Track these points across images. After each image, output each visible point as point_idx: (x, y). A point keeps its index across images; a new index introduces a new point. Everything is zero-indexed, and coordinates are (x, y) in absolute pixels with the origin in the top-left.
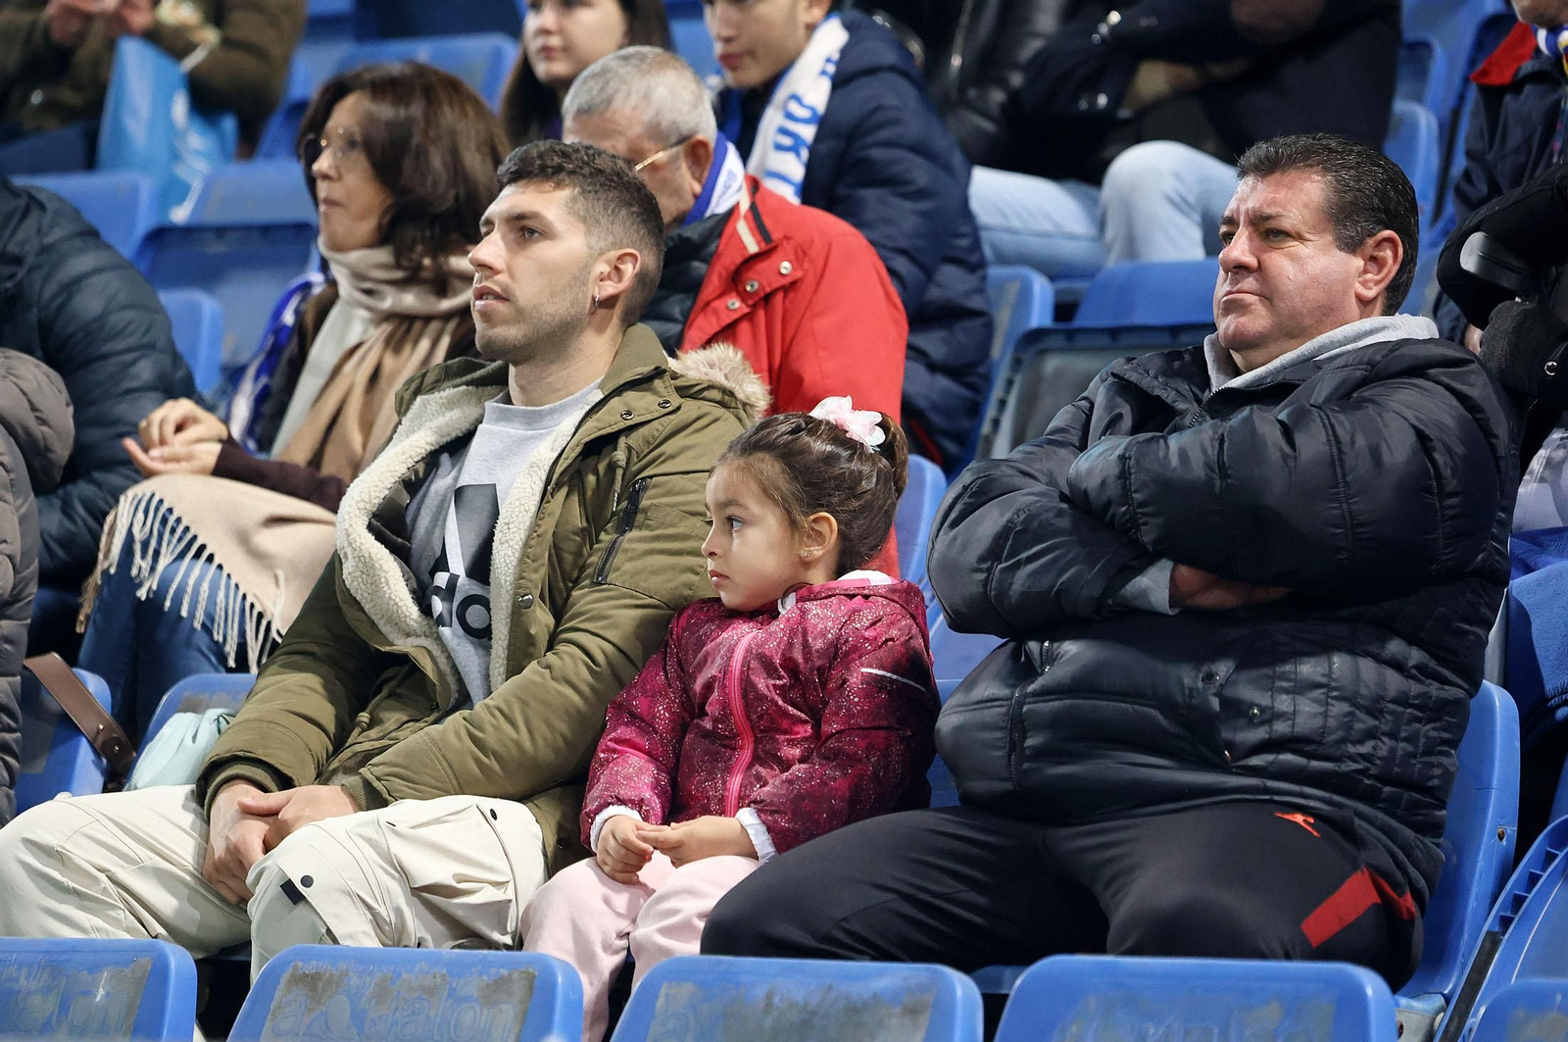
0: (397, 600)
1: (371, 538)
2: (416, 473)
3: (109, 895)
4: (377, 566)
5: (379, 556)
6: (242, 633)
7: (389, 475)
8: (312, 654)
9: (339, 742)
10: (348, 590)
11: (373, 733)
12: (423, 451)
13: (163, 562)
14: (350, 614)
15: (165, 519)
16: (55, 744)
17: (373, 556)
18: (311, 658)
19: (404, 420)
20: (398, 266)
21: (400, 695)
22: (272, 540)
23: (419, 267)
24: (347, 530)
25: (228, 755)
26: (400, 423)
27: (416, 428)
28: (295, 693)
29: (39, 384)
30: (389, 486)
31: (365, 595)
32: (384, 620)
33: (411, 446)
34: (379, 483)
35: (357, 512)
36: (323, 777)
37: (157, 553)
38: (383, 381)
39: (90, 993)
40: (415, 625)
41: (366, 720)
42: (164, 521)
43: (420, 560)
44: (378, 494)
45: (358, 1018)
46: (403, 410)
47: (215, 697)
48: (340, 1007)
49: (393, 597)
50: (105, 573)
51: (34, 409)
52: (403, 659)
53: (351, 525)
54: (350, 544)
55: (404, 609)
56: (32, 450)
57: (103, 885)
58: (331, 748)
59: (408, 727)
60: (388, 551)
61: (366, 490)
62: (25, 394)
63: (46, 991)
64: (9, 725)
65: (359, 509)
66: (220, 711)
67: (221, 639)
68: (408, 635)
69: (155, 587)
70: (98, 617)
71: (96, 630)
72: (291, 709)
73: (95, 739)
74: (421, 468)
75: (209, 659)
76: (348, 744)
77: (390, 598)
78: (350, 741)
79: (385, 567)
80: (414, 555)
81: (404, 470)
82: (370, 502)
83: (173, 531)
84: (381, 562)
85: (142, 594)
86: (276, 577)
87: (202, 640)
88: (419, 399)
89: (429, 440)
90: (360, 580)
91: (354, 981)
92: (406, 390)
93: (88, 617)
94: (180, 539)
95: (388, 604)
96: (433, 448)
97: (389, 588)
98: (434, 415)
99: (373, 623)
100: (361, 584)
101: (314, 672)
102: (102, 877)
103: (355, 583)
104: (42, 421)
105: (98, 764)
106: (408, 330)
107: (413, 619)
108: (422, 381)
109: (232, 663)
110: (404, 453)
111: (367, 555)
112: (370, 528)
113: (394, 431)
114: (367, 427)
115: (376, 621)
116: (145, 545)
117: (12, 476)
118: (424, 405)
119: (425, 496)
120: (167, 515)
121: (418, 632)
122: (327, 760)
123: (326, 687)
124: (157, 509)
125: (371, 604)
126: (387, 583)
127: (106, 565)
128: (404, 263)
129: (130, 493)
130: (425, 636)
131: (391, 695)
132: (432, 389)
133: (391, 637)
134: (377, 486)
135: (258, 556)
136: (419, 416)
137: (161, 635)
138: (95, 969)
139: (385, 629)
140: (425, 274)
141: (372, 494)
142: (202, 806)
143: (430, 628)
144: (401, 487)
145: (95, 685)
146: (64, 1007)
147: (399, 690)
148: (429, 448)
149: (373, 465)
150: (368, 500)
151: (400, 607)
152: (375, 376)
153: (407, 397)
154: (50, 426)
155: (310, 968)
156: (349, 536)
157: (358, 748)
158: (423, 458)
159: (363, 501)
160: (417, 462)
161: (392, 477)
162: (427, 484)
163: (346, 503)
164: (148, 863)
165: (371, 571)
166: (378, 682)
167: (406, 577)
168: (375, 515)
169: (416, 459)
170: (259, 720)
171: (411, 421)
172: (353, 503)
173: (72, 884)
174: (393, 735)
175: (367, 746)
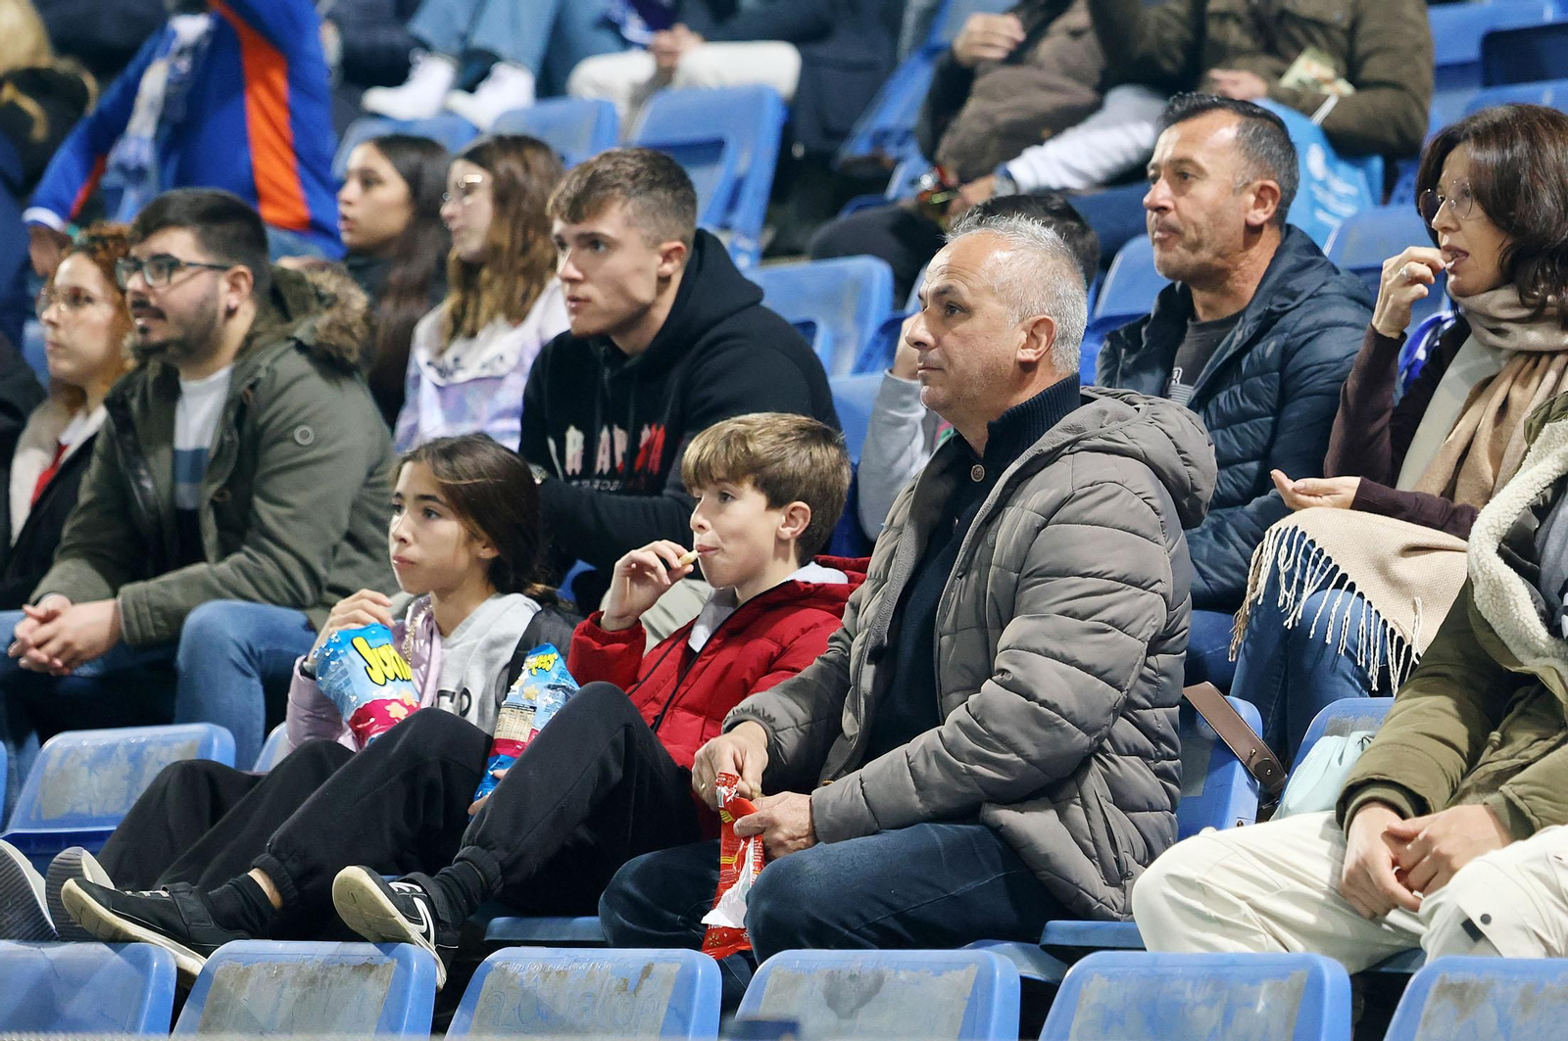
0: (1526, 621)
1: (1500, 562)
2: (1545, 498)
3: (1250, 922)
4: (1506, 588)
5: (1508, 580)
6: (1384, 658)
7: (1517, 501)
8: (1445, 675)
9: (1472, 760)
10: (1479, 612)
11: (1504, 752)
12: (1551, 477)
13: (1307, 592)
14: (1481, 635)
15: (1308, 552)
16: (1213, 767)
17: (1502, 579)
18: (1444, 679)
19: (1533, 447)
20: (1523, 305)
21: (1530, 715)
22: (1409, 569)
23: (1544, 303)
24: (1477, 555)
25: (1364, 778)
26: (1528, 450)
27: (1544, 455)
28: (1428, 715)
29: (1182, 427)
30: (1518, 512)
31: (1496, 616)
32: (1514, 641)
33: (1539, 473)
34: (1508, 509)
35: (1487, 537)
36: (1457, 796)
37: (1301, 584)
38: (1512, 413)
39: (1251, 1005)
40: (1544, 646)
41: (1498, 739)
42: (1307, 554)
43: (1549, 582)
44: (1507, 520)
45: (1504, 1024)
46: (1531, 437)
47: (1360, 719)
48: (1487, 1015)
49: (1522, 619)
50: (1253, 603)
51: (1180, 452)
52: (1532, 679)
53: (1481, 550)
54: (1481, 568)
55: (1532, 630)
56: (1180, 491)
57: (1243, 913)
58: (1465, 766)
59: (1537, 746)
60: (1517, 575)
61: (1496, 516)
62: (1171, 438)
63: (1211, 1003)
64: (1168, 753)
65: (1489, 534)
66: (1363, 733)
67: (1364, 665)
68: (1537, 655)
69: (1299, 616)
70: (1248, 645)
71: (1247, 658)
72: (1426, 732)
73: (1249, 762)
74: (1549, 493)
75: (1353, 684)
76: (1479, 763)
77: (1519, 619)
78: (1482, 760)
79: (1514, 590)
80: (1544, 578)
81: (1532, 496)
82: (1500, 527)
83: (1315, 563)
84: (1509, 585)
85: (1289, 623)
86: (1414, 604)
87: (1345, 665)
88: (1547, 426)
89: (1556, 466)
90: (1490, 602)
91: (1499, 990)
92: (1535, 418)
93: (1238, 647)
94: (1322, 570)
95: (1517, 625)
96: (1560, 474)
97: (1518, 610)
98: (1561, 442)
99: (1503, 644)
100: (1491, 607)
101: (1447, 694)
102: (1243, 904)
103: (1486, 606)
104: (1188, 462)
105: (1252, 787)
106: (1536, 365)
107: (1541, 641)
108: (1550, 409)
109: (1375, 687)
110: (1532, 480)
111: (1496, 579)
112: (1500, 552)
113: (1524, 458)
114: (1497, 458)
115: (1506, 642)
116: (1290, 576)
117: (1163, 518)
118: (1551, 433)
119: (1554, 520)
120: (1309, 546)
121: (1547, 653)
122: (1462, 779)
123: (1459, 708)
124: (1300, 542)
125: (1502, 625)
126: (1516, 605)
127: (1253, 597)
128: (1531, 301)
129: (1274, 527)
130: (1554, 656)
131: (1522, 714)
132: (1558, 418)
133: (1521, 658)
134: (1506, 512)
135: (1396, 584)
136: (1547, 443)
137: (1308, 663)
138: (1254, 981)
139: (1514, 650)
140: (1549, 310)
141: (1501, 519)
142: (1342, 828)
143: (1558, 648)
144: (1530, 512)
145: (1248, 711)
146: (1227, 1018)
147: (1528, 709)
148: (1556, 474)
149: (1502, 491)
150: (1497, 525)
151: (1529, 629)
152: (1504, 408)
153: (1535, 424)
154: (1195, 467)
155: (1456, 978)
156: (1479, 560)
157: (1490, 768)
158: (1550, 484)
159: (1494, 526)
160: (1545, 488)
161: (1521, 503)
162: (1555, 509)
163: (1477, 529)
164: (1286, 888)
165: (1501, 594)
166: (1511, 700)
167: (1534, 599)
168: (1504, 540)
169: (1545, 485)
170: (1394, 743)
171: (1539, 448)
172: (1483, 528)
173: (1214, 914)
174: (1523, 753)
175: (1499, 765)
